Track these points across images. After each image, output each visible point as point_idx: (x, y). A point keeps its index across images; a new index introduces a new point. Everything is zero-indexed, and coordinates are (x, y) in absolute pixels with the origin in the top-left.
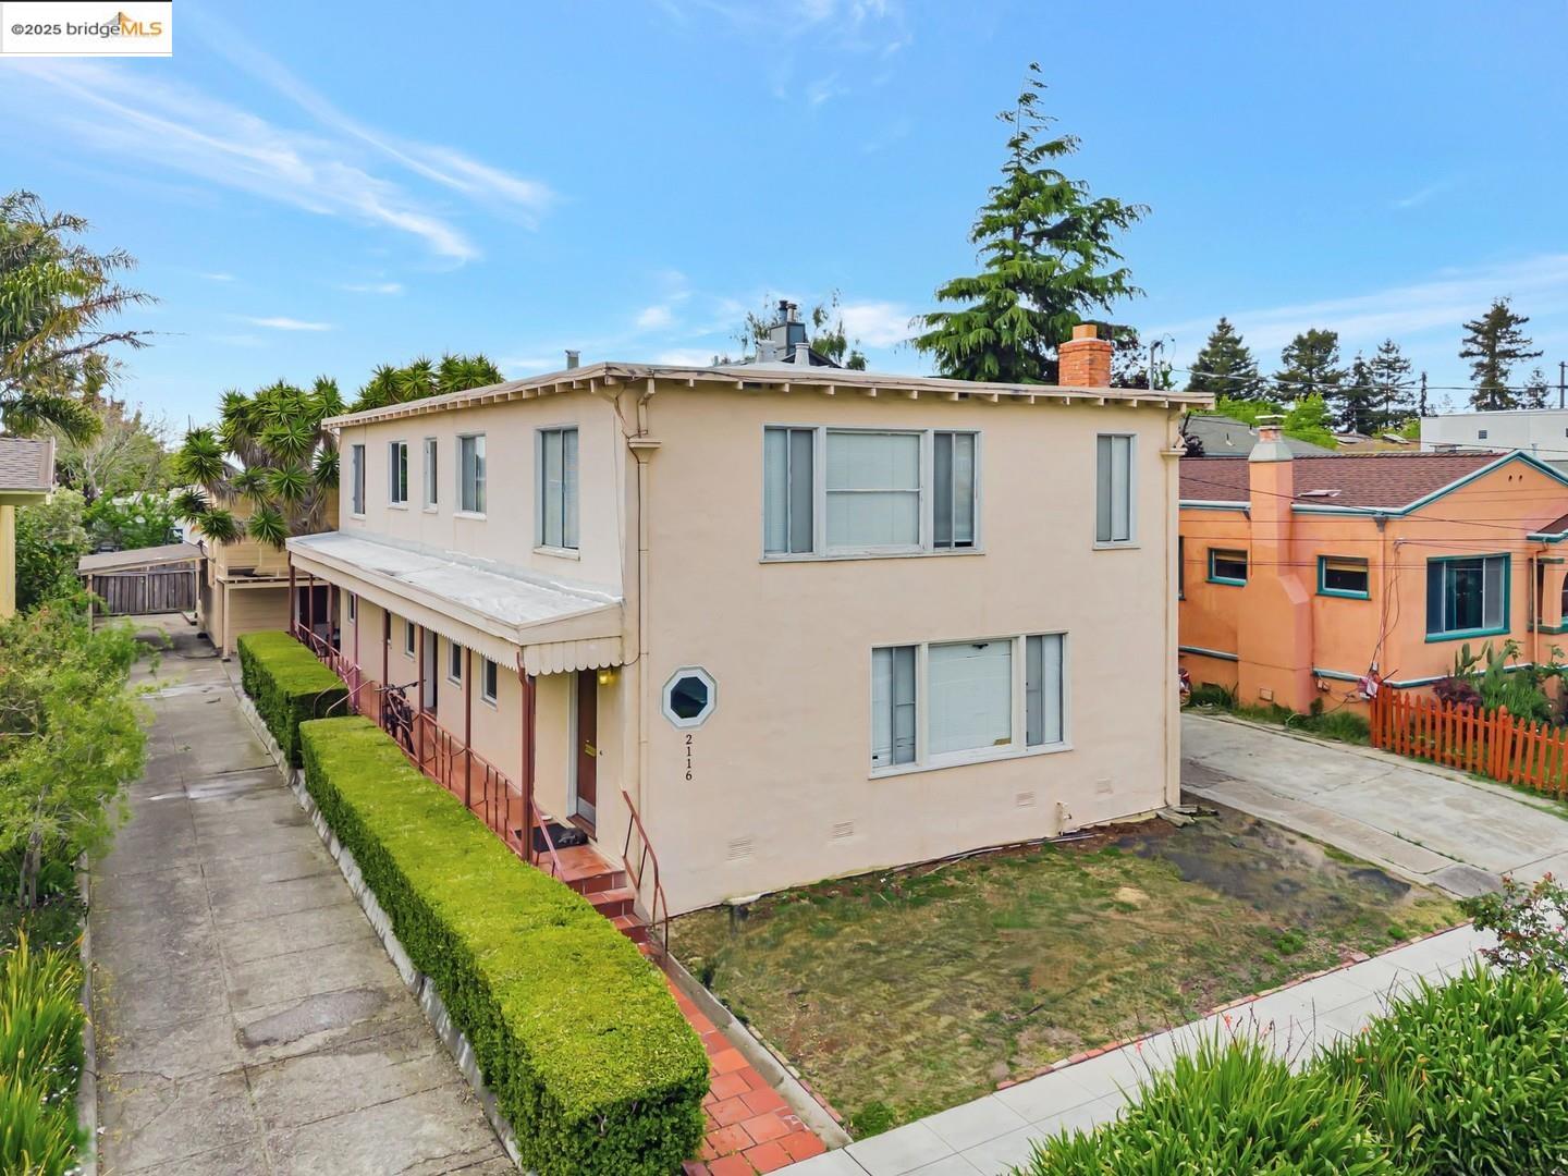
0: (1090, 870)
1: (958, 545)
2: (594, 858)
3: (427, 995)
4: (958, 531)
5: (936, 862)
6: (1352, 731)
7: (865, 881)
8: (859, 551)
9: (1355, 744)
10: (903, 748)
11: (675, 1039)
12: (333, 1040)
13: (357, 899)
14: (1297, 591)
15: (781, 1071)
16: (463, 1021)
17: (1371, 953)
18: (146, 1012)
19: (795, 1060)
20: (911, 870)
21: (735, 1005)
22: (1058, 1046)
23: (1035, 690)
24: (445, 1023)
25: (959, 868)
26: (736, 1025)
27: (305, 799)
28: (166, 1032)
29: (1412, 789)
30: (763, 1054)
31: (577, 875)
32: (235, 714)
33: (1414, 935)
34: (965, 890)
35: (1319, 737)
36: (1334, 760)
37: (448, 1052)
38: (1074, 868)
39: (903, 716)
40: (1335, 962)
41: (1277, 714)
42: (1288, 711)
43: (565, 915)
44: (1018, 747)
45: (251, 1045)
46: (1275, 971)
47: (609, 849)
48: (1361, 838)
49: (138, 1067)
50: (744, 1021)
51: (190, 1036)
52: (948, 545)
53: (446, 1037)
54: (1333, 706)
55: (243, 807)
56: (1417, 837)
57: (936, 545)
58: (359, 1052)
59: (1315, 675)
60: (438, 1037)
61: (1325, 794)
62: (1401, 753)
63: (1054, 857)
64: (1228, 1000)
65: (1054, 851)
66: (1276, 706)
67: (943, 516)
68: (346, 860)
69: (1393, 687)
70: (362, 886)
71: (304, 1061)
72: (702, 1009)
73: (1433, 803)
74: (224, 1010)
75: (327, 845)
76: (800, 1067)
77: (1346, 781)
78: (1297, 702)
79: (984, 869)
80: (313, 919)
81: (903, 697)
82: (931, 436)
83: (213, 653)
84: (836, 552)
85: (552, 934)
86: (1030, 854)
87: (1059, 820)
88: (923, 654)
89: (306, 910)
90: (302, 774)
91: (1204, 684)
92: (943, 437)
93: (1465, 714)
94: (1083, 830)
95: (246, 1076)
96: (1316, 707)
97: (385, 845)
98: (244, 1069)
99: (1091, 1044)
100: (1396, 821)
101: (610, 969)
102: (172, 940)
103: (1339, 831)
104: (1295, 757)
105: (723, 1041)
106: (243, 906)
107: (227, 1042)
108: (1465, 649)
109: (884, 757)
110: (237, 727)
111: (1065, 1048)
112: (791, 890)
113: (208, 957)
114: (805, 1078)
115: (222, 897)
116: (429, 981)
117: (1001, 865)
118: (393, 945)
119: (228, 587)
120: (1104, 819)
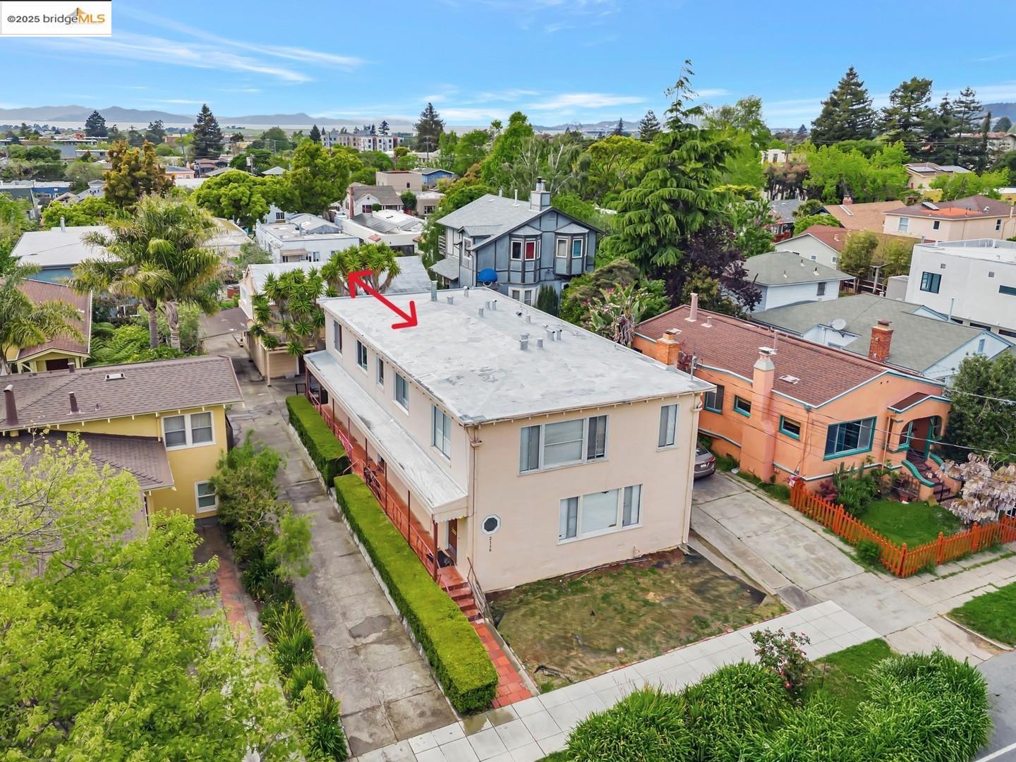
0: (640, 580)
1: (598, 457)
2: (456, 574)
3: (405, 622)
4: (598, 451)
5: (582, 572)
6: (784, 495)
7: (554, 582)
8: (557, 465)
9: (784, 503)
10: (571, 532)
11: (488, 669)
12: (379, 637)
13: (371, 569)
14: (770, 427)
15: (519, 666)
16: (419, 640)
17: (735, 628)
18: (317, 620)
19: (524, 662)
20: (572, 576)
21: (505, 637)
22: (611, 663)
23: (628, 505)
24: (413, 636)
25: (590, 577)
26: (506, 646)
27: (336, 505)
28: (327, 628)
29: (794, 537)
30: (514, 659)
31: (452, 584)
32: (289, 437)
33: (756, 621)
34: (592, 590)
35: (769, 497)
36: (769, 514)
37: (415, 647)
38: (635, 579)
39: (572, 522)
40: (720, 632)
41: (753, 479)
42: (759, 480)
43: (452, 614)
44: (619, 527)
45: (354, 637)
46: (696, 635)
47: (462, 569)
48: (758, 567)
49: (323, 644)
50: (508, 645)
51: (334, 631)
52: (593, 457)
53: (414, 641)
54: (779, 481)
55: (313, 508)
56: (781, 568)
57: (588, 458)
58: (387, 644)
59: (773, 465)
60: (411, 640)
61: (755, 538)
62: (801, 511)
63: (628, 572)
64: (674, 648)
65: (630, 569)
66: (755, 476)
67: (591, 447)
68: (362, 548)
69: (804, 480)
70: (371, 565)
71: (372, 646)
72: (495, 639)
73: (799, 547)
74: (341, 621)
75: (352, 536)
76: (525, 665)
77: (767, 529)
78: (763, 476)
79: (600, 578)
80: (357, 578)
81: (572, 514)
82: (588, 420)
83: (261, 378)
84: (548, 467)
85: (449, 622)
86: (620, 570)
87: (634, 551)
88: (580, 500)
89: (354, 573)
90: (333, 490)
91: (728, 454)
92: (593, 420)
93: (827, 502)
94: (644, 556)
95: (356, 650)
96: (773, 479)
97: (387, 568)
98: (355, 647)
99: (622, 663)
100: (777, 558)
101: (468, 640)
102: (315, 587)
103: (750, 563)
104: (751, 510)
105: (502, 653)
106: (333, 568)
107: (346, 635)
108: (842, 465)
109: (564, 536)
110: (294, 450)
111: (613, 665)
112: (526, 584)
113: (329, 595)
114: (527, 670)
115: (323, 563)
116: (405, 619)
117: (607, 576)
118: (389, 597)
119: (268, 353)
120: (653, 551)
